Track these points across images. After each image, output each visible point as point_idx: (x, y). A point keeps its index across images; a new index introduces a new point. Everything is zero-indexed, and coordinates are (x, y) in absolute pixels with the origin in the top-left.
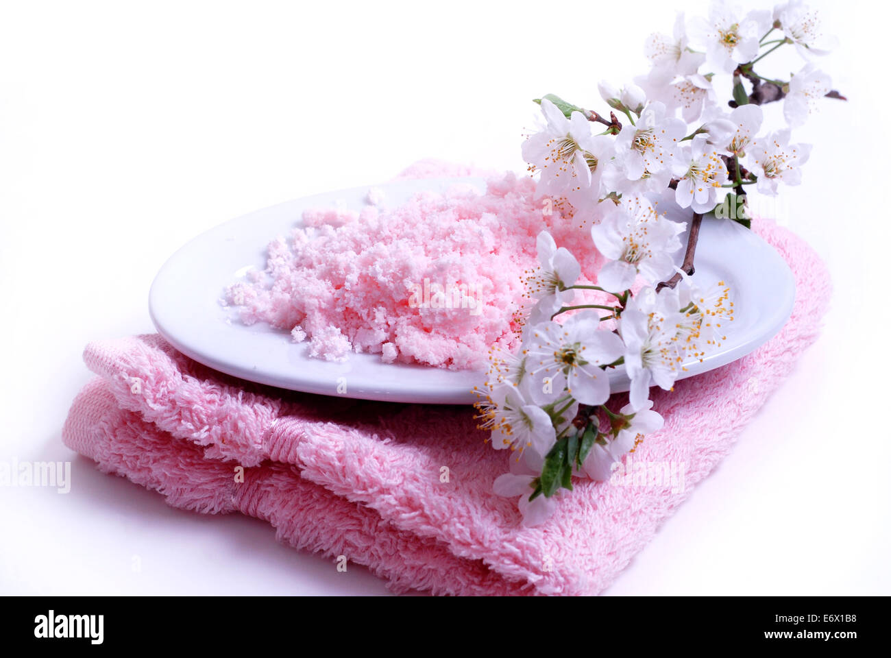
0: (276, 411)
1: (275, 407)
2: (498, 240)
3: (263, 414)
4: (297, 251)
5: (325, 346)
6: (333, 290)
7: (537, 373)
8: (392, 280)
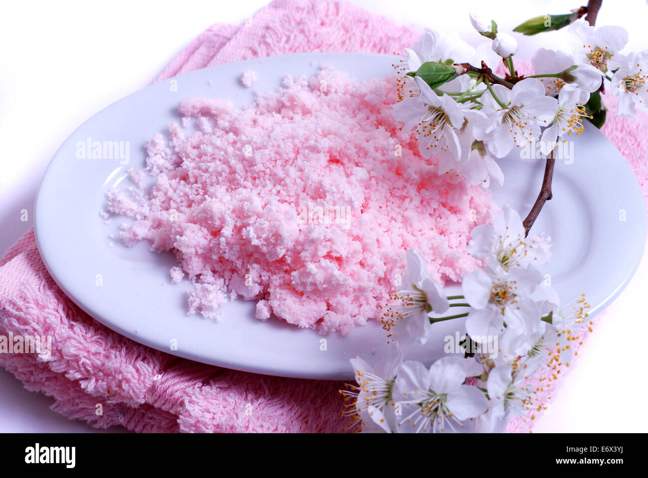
0: (157, 368)
1: (156, 363)
2: (368, 191)
3: (145, 374)
4: (174, 147)
5: (201, 304)
6: (209, 237)
7: (404, 423)
8: (265, 243)
